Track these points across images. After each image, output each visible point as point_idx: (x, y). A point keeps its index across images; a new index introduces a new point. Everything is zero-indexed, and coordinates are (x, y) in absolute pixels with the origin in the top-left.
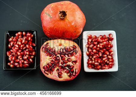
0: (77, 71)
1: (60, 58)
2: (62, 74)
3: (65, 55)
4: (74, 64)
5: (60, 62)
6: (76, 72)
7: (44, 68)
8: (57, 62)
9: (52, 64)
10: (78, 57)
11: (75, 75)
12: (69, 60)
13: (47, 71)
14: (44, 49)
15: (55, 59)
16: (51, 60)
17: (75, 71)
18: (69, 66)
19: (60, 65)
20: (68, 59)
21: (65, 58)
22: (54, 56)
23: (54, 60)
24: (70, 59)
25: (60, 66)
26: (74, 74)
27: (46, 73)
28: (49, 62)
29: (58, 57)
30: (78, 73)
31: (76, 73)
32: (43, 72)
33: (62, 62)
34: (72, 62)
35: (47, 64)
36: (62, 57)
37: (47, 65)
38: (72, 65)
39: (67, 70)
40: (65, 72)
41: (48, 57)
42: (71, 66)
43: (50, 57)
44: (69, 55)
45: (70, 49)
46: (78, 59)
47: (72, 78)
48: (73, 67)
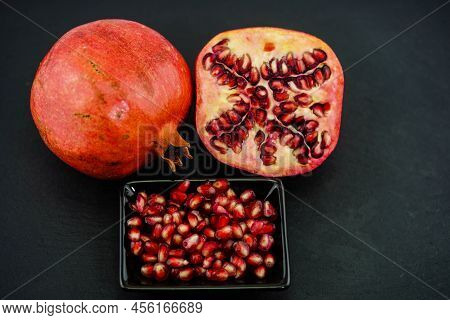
0: (328, 139)
1: (270, 93)
2: (275, 149)
3: (286, 81)
4: (319, 112)
5: (268, 106)
6: (323, 142)
7: (209, 128)
8: (258, 107)
9: (242, 114)
10: (334, 89)
11: (321, 154)
12: (302, 99)
13: (222, 139)
14: (208, 63)
15: (251, 98)
16: (238, 99)
17: (320, 140)
18: (299, 122)
19: (271, 117)
20: (296, 98)
21: (289, 92)
22: (249, 86)
23: (246, 100)
24: (304, 95)
25: (269, 122)
26: (318, 149)
27: (218, 148)
28: (231, 106)
29: (263, 89)
30: (333, 147)
31: (324, 146)
32: (207, 142)
33: (275, 107)
34: (311, 108)
35: (223, 116)
36: (276, 90)
37: (222, 119)
38: (313, 117)
39: (295, 135)
40: (288, 143)
41: (226, 90)
42: (308, 122)
43: (234, 91)
44: (303, 82)
45: (304, 60)
46: (332, 96)
47: (312, 163)
48: (316, 124)
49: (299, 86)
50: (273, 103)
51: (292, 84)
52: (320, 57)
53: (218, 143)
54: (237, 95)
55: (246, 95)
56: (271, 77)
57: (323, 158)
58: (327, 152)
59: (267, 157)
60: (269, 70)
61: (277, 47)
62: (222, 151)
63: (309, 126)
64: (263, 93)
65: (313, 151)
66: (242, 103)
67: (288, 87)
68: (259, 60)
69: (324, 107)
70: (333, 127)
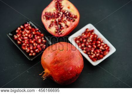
1: (61, 16)
2: (53, 26)
3: (65, 16)
4: (66, 27)
5: (58, 18)
7: (46, 13)
11: (59, 35)
12: (65, 22)
13: (46, 17)
15: (57, 14)
16: (55, 12)
17: (62, 32)
18: (61, 26)
19: (57, 20)
20: (64, 21)
26: (60, 33)
28: (52, 12)
29: (60, 14)
30: (63, 35)
34: (65, 25)
35: (49, 13)
36: (62, 16)
38: (64, 27)
39: (58, 27)
40: (56, 27)
41: (54, 9)
45: (72, 15)
46: (71, 26)
47: (56, 35)
48: (63, 29)
49: (67, 19)
50: (60, 18)
51: (66, 18)
52: (76, 17)
53: (44, 17)
54: (55, 11)
55: (57, 12)
56: (64, 13)
57: (59, 36)
58: (61, 35)
59: (50, 26)
60: (65, 12)
61: (70, 9)
62: (44, 19)
63: (62, 28)
64: (59, 14)
65: (59, 33)
66: (54, 13)
67: (65, 17)
68: (65, 8)
69: (68, 27)
70: (66, 32)
